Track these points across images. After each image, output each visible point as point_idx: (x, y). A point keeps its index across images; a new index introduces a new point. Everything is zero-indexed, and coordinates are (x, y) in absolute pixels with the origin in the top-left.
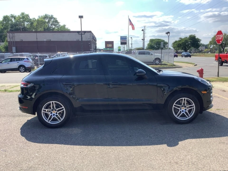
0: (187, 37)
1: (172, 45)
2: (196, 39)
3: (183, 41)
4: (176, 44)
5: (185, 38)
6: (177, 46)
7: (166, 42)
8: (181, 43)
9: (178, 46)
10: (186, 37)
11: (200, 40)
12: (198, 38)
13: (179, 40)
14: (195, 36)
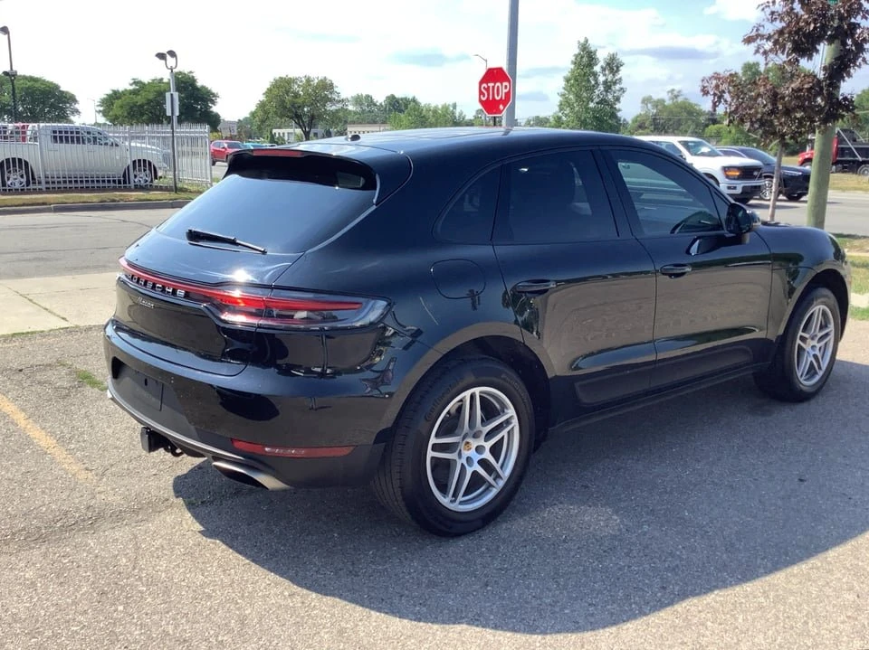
0: (162, 79)
1: (102, 109)
2: (198, 89)
3: (151, 96)
4: (121, 107)
5: (153, 80)
6: (126, 114)
7: (67, 93)
8: (140, 100)
9: (129, 114)
10: (159, 77)
11: (214, 95)
12: (203, 87)
13: (132, 88)
14: (193, 77)
